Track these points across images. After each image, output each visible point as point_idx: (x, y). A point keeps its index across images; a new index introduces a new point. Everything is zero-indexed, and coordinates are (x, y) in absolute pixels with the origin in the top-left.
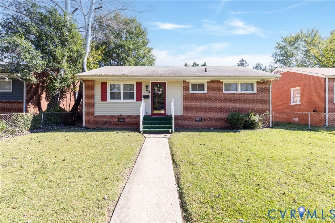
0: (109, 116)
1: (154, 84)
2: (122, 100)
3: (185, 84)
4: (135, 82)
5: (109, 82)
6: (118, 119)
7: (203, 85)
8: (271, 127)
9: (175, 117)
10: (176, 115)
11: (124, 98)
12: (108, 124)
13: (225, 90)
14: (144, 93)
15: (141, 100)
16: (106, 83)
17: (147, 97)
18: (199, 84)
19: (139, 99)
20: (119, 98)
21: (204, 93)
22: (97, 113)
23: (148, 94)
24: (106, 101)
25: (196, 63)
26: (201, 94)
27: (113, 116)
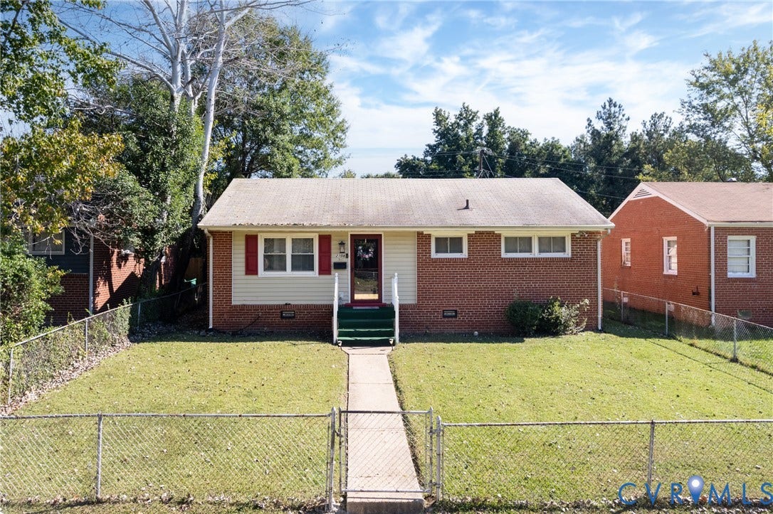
0: (262, 307)
1: (356, 239)
2: (288, 272)
3: (420, 238)
4: (317, 235)
5: (261, 234)
6: (282, 313)
7: (460, 239)
8: (600, 328)
9: (400, 309)
10: (403, 305)
11: (294, 268)
12: (260, 322)
13: (507, 251)
14: (336, 258)
15: (329, 273)
16: (257, 236)
17: (341, 266)
18: (450, 238)
19: (325, 269)
20: (284, 269)
21: (461, 257)
22: (237, 300)
23: (344, 260)
24: (257, 274)
26: (455, 260)
27: (270, 307)
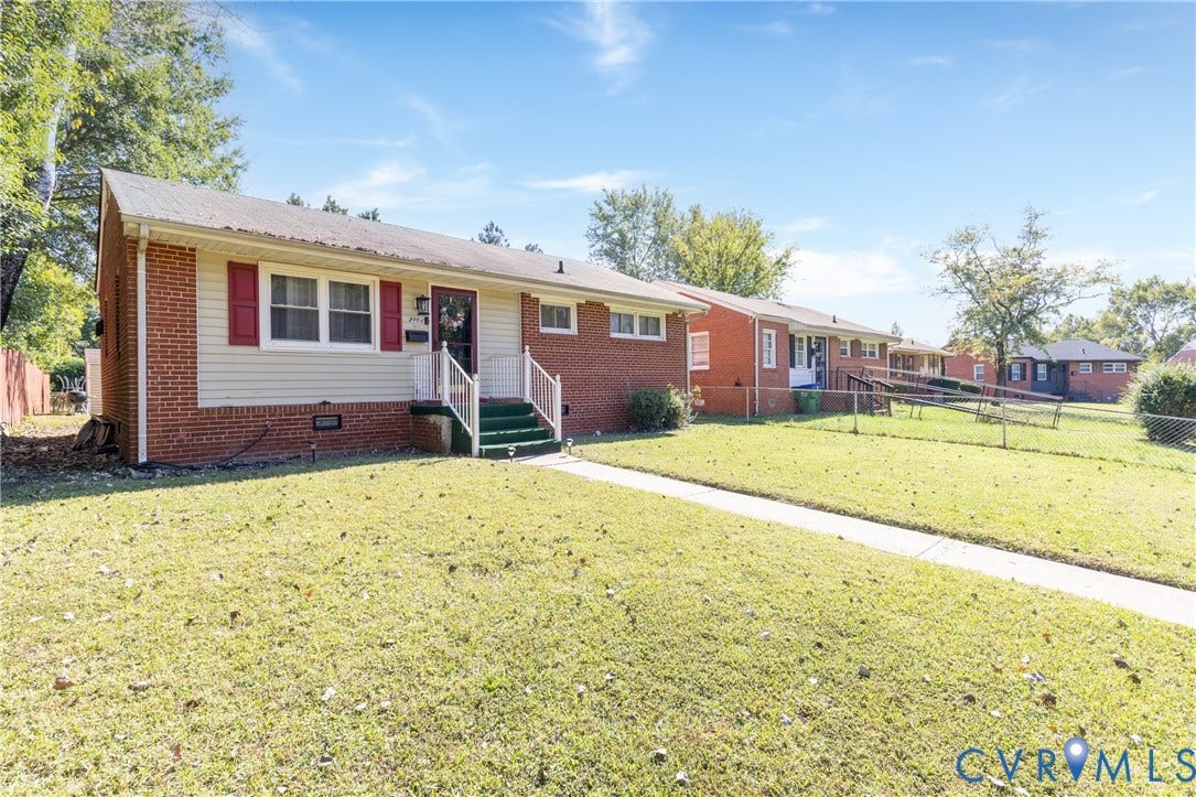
0: (272, 410)
1: (442, 295)
2: (324, 344)
3: (527, 302)
4: (377, 280)
5: (265, 264)
6: (313, 419)
7: (566, 310)
11: (334, 337)
12: (269, 440)
14: (410, 321)
15: (398, 348)
16: (256, 267)
17: (417, 337)
18: (558, 309)
19: (392, 342)
20: (313, 335)
21: (569, 333)
22: (207, 395)
23: (421, 327)
24: (256, 343)
25: (337, 204)
26: (562, 337)
27: (291, 410)
